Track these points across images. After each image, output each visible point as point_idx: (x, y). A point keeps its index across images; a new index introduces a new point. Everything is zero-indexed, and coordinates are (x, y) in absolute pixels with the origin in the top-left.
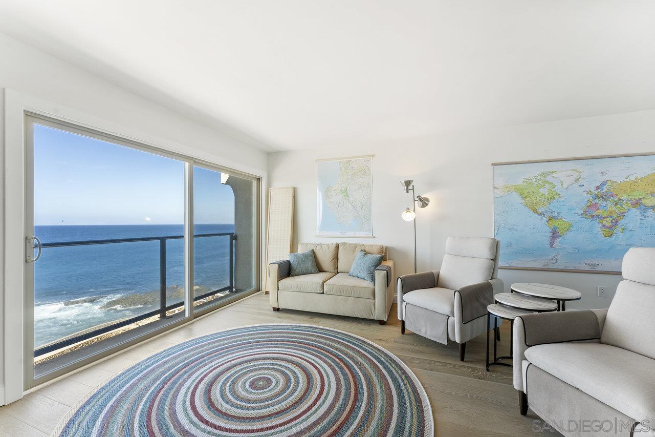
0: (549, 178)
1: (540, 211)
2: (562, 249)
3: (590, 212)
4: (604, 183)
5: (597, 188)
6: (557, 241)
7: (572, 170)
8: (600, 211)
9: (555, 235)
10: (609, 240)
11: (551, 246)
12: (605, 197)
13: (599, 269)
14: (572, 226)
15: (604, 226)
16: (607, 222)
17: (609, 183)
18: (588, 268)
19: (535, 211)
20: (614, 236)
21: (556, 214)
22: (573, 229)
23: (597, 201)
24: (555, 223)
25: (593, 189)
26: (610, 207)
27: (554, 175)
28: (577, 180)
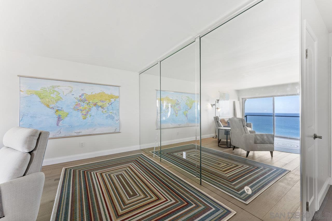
0: (56, 89)
1: (51, 106)
2: (63, 126)
3: (76, 108)
4: (83, 95)
5: (80, 96)
6: (61, 122)
7: (69, 86)
8: (81, 108)
9: (59, 119)
10: (85, 120)
11: (58, 125)
12: (83, 101)
13: (80, 134)
14: (68, 114)
15: (83, 114)
16: (84, 112)
17: (85, 95)
18: (76, 134)
19: (48, 106)
20: (87, 118)
21: (60, 108)
22: (69, 116)
23: (80, 102)
24: (59, 113)
25: (78, 97)
26: (86, 106)
27: (59, 87)
28: (71, 92)
